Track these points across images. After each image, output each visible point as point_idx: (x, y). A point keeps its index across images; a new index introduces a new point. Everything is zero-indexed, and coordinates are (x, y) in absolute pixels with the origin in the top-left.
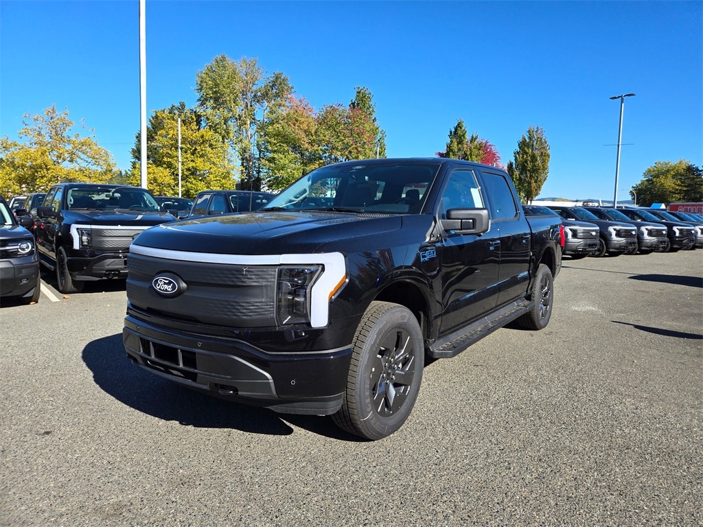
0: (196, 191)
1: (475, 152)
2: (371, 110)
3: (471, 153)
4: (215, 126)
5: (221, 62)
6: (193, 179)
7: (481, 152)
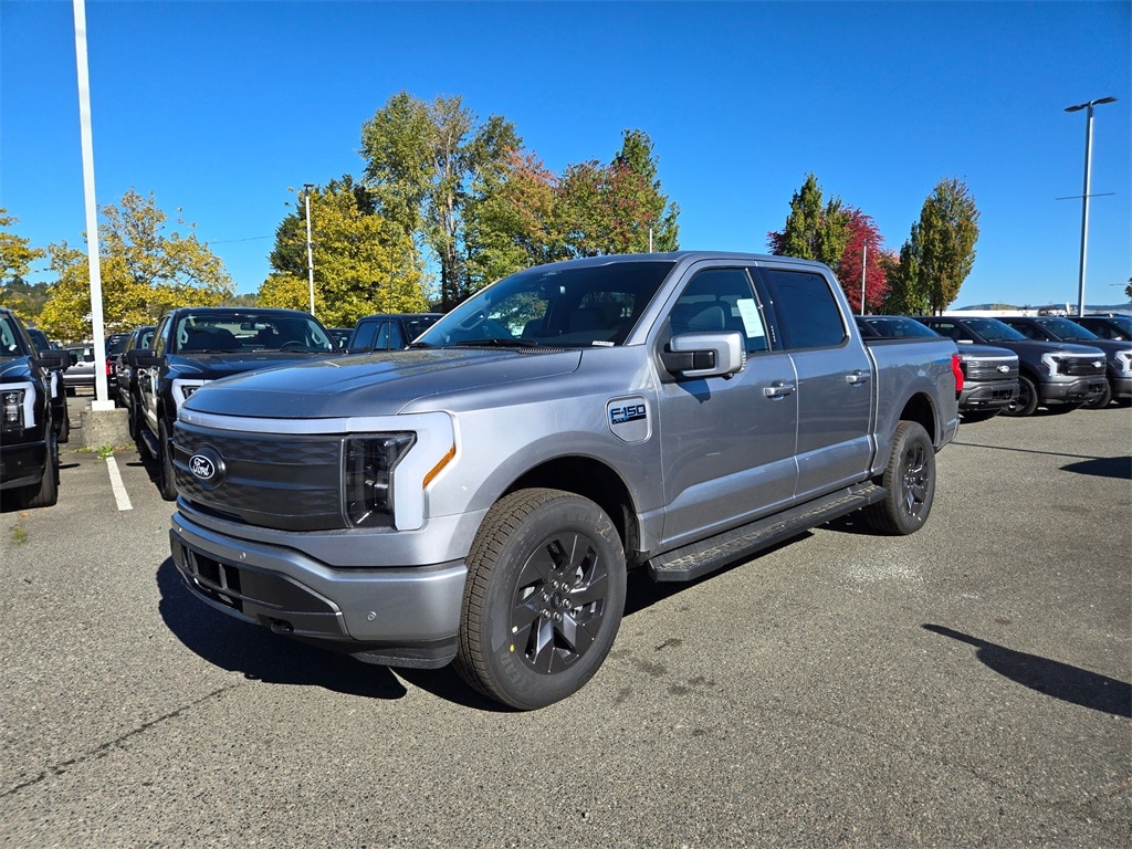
0: (359, 316)
1: (836, 229)
2: (650, 167)
3: (828, 233)
4: (393, 210)
5: (400, 105)
6: (355, 298)
7: (847, 229)
